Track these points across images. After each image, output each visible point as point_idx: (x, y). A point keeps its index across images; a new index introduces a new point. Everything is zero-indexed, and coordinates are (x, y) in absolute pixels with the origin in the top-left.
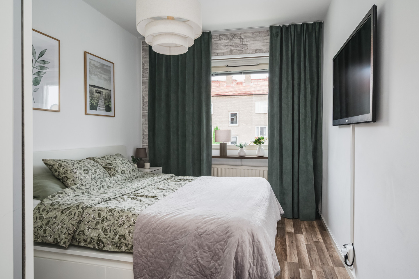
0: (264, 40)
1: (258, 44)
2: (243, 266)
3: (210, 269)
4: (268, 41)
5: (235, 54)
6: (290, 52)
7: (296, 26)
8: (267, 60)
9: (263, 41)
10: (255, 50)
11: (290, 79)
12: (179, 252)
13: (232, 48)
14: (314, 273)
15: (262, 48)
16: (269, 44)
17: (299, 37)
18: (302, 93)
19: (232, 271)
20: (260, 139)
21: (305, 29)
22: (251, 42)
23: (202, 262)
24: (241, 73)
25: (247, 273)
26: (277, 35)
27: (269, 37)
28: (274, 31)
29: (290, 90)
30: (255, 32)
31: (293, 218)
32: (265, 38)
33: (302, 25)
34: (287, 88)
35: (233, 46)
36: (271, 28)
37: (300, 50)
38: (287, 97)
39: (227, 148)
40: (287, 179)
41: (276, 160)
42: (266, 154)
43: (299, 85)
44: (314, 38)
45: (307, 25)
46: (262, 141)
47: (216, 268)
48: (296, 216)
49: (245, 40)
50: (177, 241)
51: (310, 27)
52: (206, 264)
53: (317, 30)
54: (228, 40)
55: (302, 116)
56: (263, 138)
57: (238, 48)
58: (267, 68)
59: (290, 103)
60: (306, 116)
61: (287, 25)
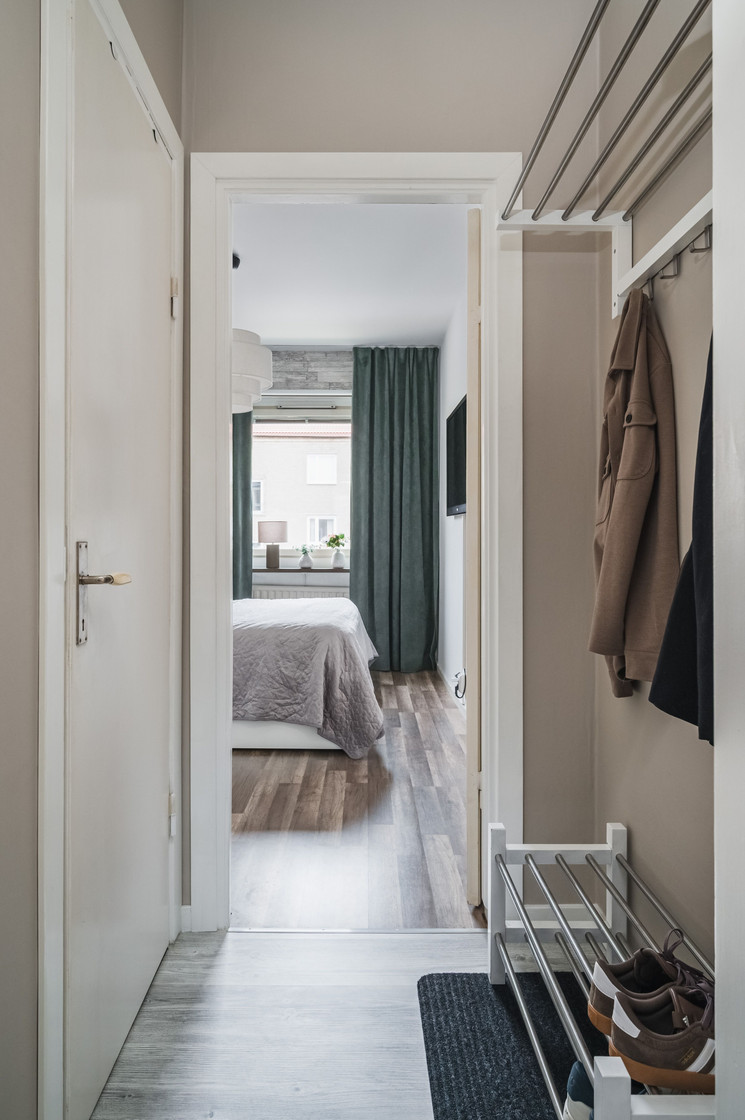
0: (345, 366)
1: (335, 374)
2: (334, 672)
3: (295, 680)
4: (352, 369)
5: (294, 389)
6: (386, 393)
7: (396, 350)
8: (349, 402)
9: (342, 369)
10: (330, 384)
11: (387, 437)
12: (258, 664)
13: (290, 377)
14: (418, 716)
15: (342, 380)
16: (352, 374)
17: (402, 367)
18: (406, 461)
19: (322, 681)
20: (337, 538)
21: (411, 358)
22: (323, 369)
23: (286, 673)
24: (303, 421)
25: (338, 678)
26: (366, 363)
27: (352, 363)
28: (361, 356)
29: (386, 456)
30: (330, 353)
31: (392, 669)
32: (346, 363)
33: (407, 350)
34: (382, 452)
35: (291, 373)
36: (356, 349)
37: (404, 390)
38: (382, 467)
39: (280, 554)
40: (381, 604)
41: (363, 574)
42: (346, 563)
43: (402, 447)
44: (426, 372)
45: (415, 350)
46: (341, 541)
47: (303, 678)
48: (396, 668)
49: (312, 364)
50: (254, 652)
51: (420, 354)
52: (291, 674)
53: (430, 361)
54: (282, 362)
55: (406, 501)
56: (343, 537)
57: (300, 378)
58: (349, 415)
59: (387, 478)
60: (412, 500)
61: (382, 347)
